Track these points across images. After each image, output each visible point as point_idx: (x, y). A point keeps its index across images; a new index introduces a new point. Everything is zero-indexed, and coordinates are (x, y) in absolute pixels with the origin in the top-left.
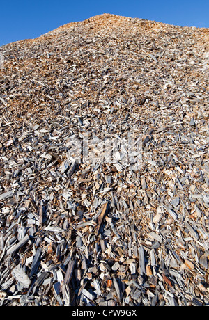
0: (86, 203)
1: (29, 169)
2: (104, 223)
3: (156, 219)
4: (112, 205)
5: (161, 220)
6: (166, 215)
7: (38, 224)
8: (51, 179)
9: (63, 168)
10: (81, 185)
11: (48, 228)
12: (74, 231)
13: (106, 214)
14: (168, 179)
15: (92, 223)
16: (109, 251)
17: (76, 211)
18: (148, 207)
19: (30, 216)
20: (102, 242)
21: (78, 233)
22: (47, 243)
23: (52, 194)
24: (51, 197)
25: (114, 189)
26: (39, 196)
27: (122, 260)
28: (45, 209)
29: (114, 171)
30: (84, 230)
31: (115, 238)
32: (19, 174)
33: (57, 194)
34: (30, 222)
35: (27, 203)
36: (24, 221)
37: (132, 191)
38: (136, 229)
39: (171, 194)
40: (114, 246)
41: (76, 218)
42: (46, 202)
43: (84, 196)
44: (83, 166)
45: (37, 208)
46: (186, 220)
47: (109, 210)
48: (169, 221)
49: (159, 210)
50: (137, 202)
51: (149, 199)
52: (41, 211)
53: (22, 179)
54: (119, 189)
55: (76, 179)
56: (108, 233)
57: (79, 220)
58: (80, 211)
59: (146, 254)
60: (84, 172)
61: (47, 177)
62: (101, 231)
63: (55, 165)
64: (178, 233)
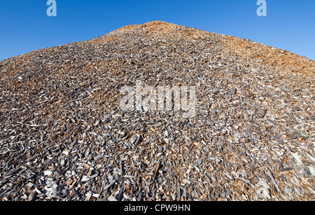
0: (147, 162)
1: (111, 141)
2: (158, 173)
3: (188, 172)
4: (163, 163)
5: (190, 172)
6: (194, 169)
7: (120, 174)
8: (125, 147)
9: (132, 140)
10: (144, 152)
11: (126, 176)
12: (141, 178)
13: (159, 169)
14: (196, 148)
15: (151, 173)
16: (161, 189)
17: (141, 167)
18: (184, 165)
19: (115, 169)
20: (157, 184)
21: (143, 179)
22: (126, 184)
23: (127, 156)
24: (126, 158)
25: (164, 154)
26: (119, 158)
27: (168, 193)
28: (123, 165)
29: (164, 143)
30: (147, 177)
31: (164, 183)
32: (105, 144)
33: (129, 157)
34: (115, 172)
35: (112, 162)
36: (111, 172)
37: (175, 155)
38: (176, 177)
39: (197, 157)
40: (163, 187)
41: (142, 170)
42: (123, 161)
43: (146, 158)
44: (145, 139)
45: (118, 165)
46: (205, 172)
47: (161, 167)
48: (196, 173)
49: (190, 167)
50: (177, 162)
51: (184, 160)
52: (121, 166)
53: (107, 147)
54: (167, 154)
55: (140, 147)
56: (160, 179)
57: (143, 172)
58: (143, 167)
59: (181, 191)
60: (145, 143)
61: (123, 146)
62: (156, 178)
63: (127, 139)
64: (200, 180)
